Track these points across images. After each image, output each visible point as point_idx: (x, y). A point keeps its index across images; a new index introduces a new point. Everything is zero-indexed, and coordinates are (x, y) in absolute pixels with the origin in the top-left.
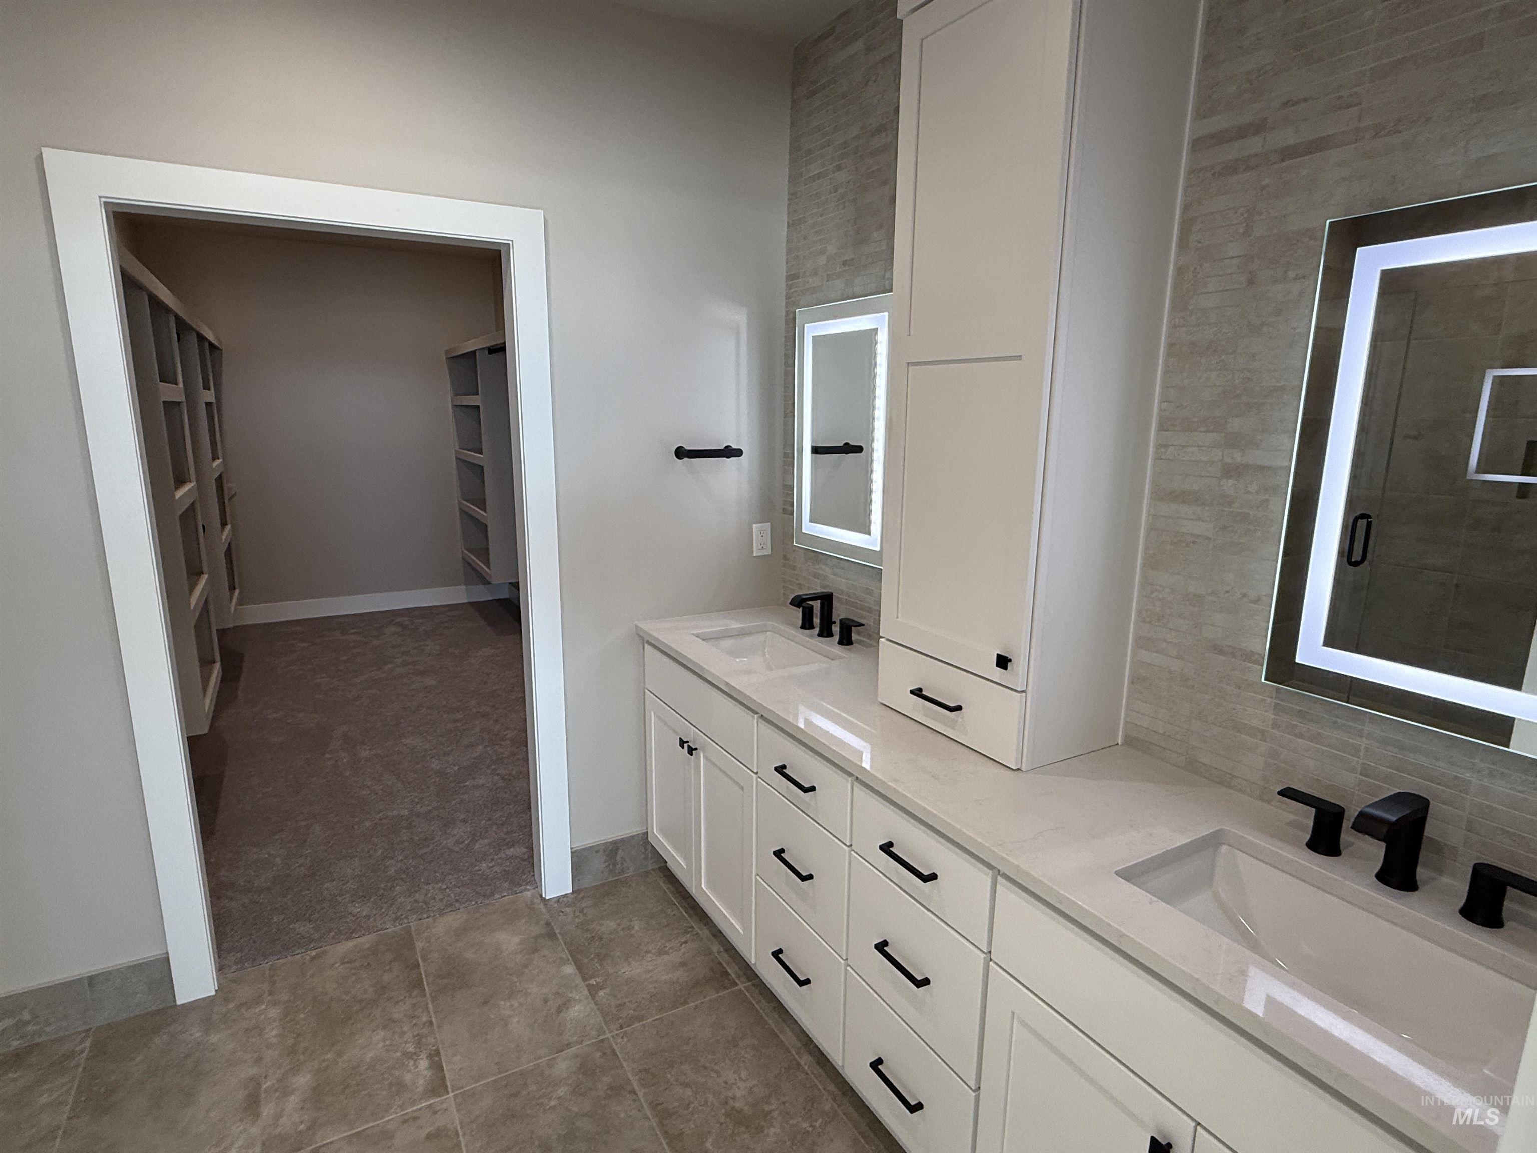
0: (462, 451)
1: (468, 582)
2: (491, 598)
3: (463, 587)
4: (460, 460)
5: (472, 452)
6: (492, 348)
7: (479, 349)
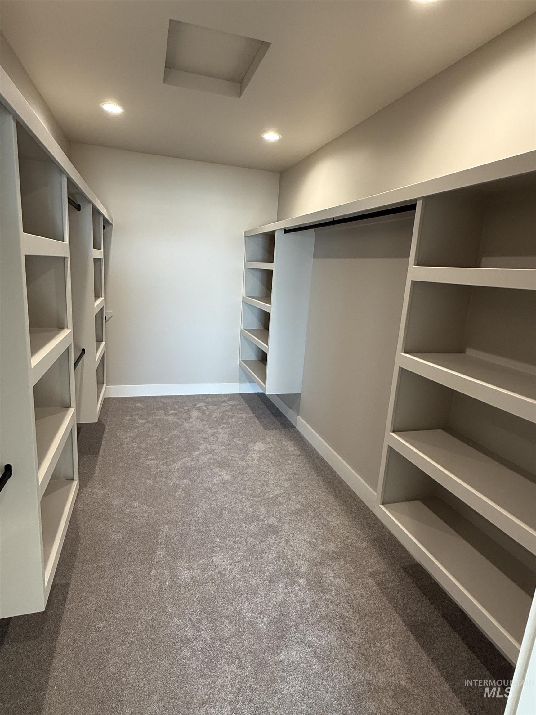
0: (246, 297)
1: (240, 381)
2: (253, 392)
3: (238, 383)
4: (244, 302)
5: (253, 298)
6: (286, 229)
7: (277, 230)
